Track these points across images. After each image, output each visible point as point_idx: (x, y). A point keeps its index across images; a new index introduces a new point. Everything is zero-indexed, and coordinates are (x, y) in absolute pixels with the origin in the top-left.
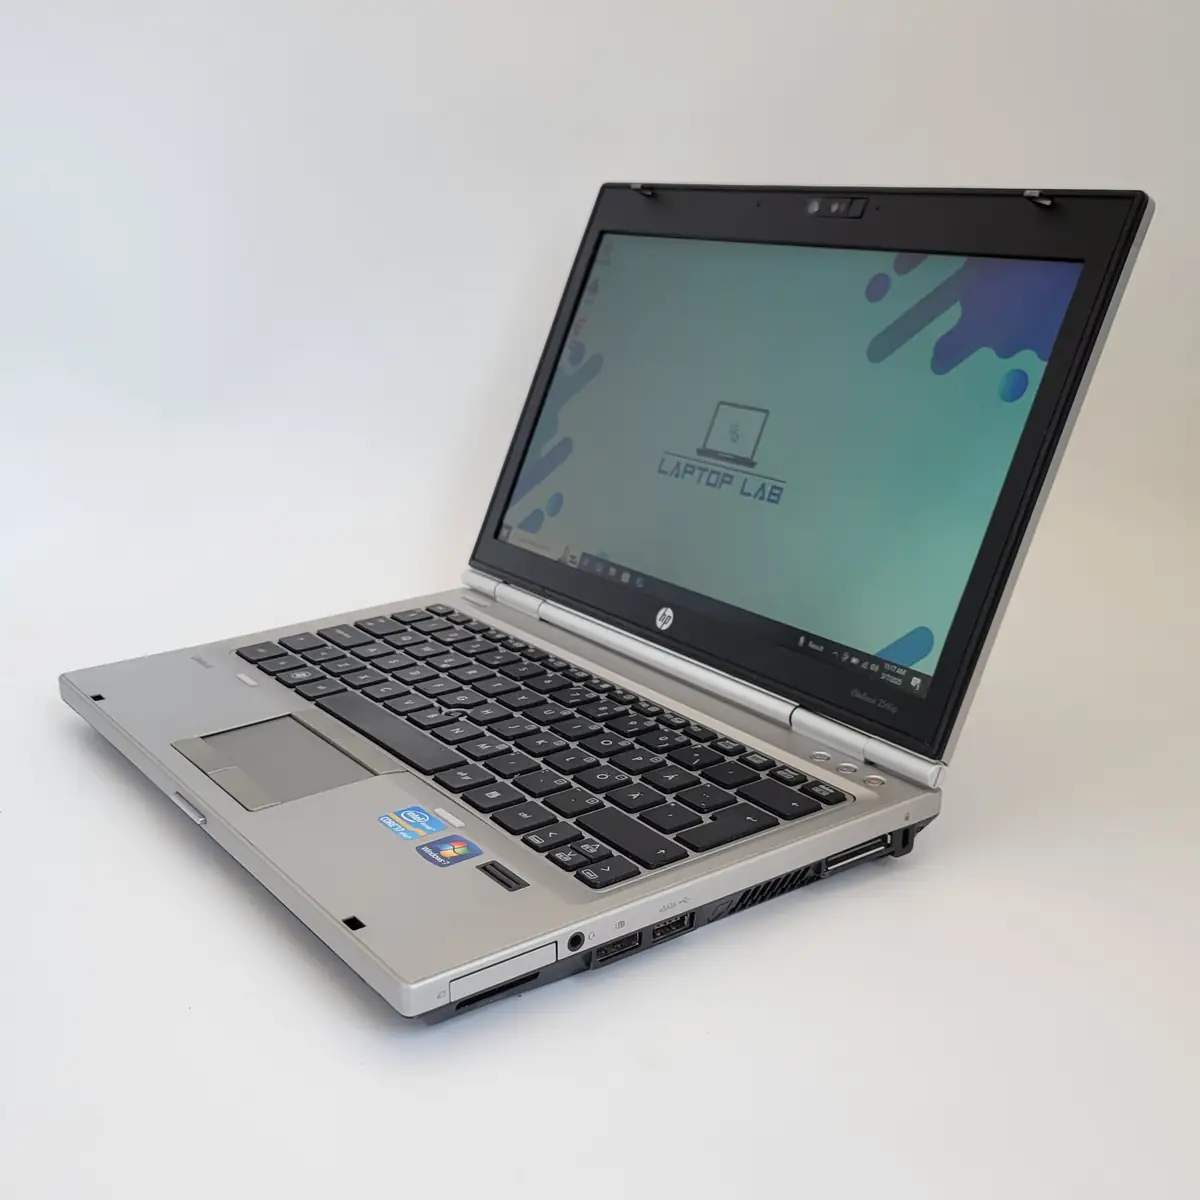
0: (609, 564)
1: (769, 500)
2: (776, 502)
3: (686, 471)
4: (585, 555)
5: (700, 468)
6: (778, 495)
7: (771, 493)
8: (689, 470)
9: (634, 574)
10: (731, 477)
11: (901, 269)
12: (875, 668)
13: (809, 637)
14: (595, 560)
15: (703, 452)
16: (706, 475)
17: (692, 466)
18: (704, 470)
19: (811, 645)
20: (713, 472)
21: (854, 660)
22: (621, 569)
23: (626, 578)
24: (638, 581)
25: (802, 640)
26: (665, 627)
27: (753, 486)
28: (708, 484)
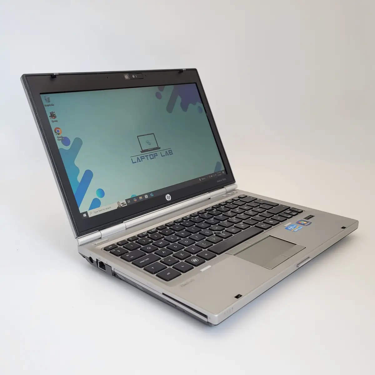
0: (137, 197)
1: (170, 154)
2: (172, 154)
3: (142, 159)
4: (127, 200)
5: (145, 156)
6: (172, 152)
7: (170, 153)
8: (142, 158)
9: (148, 194)
10: (156, 154)
11: (162, 90)
12: (216, 175)
13: (201, 178)
14: (131, 199)
15: (143, 151)
16: (149, 157)
17: (143, 156)
18: (147, 156)
19: (202, 179)
20: (150, 155)
21: (212, 176)
22: (143, 196)
23: (146, 197)
24: (151, 195)
25: (200, 179)
26: (170, 199)
27: (164, 153)
28: (151, 159)
